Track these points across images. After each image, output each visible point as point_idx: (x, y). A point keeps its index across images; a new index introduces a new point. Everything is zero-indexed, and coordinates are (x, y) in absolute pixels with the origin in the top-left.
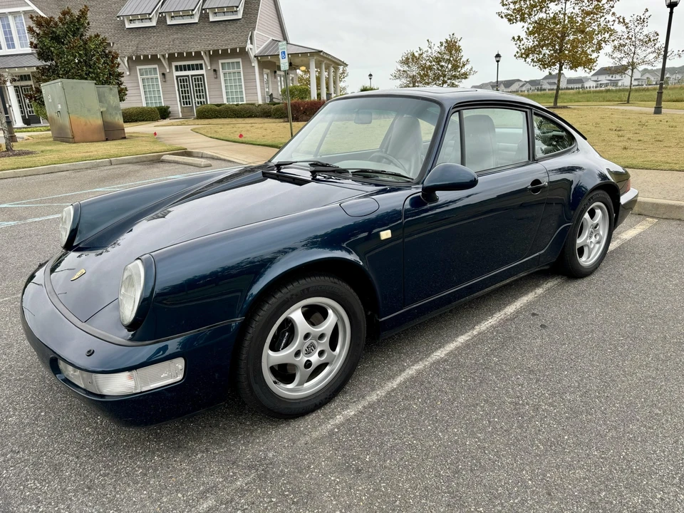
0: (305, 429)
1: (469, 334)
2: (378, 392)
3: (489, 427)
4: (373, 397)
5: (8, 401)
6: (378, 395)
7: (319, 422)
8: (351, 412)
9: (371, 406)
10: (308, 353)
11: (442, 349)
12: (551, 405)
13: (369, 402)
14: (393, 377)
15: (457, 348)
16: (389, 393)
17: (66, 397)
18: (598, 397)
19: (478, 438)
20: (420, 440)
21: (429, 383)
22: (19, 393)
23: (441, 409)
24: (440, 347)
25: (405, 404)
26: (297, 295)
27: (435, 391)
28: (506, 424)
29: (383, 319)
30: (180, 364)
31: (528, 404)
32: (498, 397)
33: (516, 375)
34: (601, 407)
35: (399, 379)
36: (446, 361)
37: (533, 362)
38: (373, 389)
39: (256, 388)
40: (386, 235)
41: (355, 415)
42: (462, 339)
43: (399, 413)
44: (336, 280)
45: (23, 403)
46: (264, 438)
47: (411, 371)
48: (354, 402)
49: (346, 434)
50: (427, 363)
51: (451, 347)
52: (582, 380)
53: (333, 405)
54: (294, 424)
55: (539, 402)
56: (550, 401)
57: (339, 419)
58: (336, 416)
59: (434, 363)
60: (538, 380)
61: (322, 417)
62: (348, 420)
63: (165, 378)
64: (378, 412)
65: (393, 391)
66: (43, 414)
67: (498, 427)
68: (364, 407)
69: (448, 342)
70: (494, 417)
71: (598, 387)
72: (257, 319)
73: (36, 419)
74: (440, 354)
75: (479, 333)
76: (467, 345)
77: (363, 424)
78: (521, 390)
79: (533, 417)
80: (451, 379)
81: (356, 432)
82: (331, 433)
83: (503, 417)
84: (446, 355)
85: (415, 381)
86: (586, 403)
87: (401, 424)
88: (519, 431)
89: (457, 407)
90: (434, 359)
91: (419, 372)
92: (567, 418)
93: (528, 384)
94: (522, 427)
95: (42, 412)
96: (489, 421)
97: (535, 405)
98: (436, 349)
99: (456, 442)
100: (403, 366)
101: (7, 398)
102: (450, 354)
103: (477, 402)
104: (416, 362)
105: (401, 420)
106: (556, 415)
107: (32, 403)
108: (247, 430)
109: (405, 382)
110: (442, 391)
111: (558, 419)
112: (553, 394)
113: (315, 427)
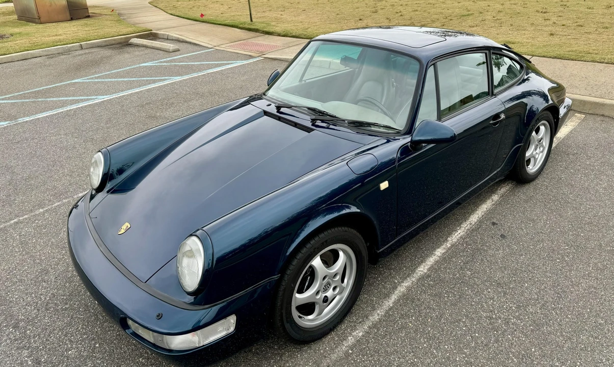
0: (324, 351)
1: (444, 246)
2: (379, 312)
3: (472, 342)
4: (375, 317)
5: (62, 333)
6: (378, 314)
7: (335, 344)
8: (359, 333)
9: (375, 326)
10: (325, 290)
11: (424, 264)
12: (518, 318)
13: (373, 322)
14: (387, 296)
15: (437, 262)
16: (387, 312)
17: (113, 327)
18: (554, 309)
19: (465, 353)
20: (420, 358)
21: (419, 300)
22: (69, 324)
23: (432, 327)
24: (422, 262)
25: (402, 323)
26: (318, 248)
27: (425, 308)
28: (485, 338)
29: (381, 250)
30: (232, 319)
31: (500, 318)
32: (476, 312)
33: (487, 289)
34: (557, 319)
35: (394, 297)
36: (429, 276)
37: (499, 275)
38: (374, 309)
39: (287, 326)
40: (384, 185)
41: (363, 336)
42: (439, 252)
43: (399, 332)
44: (346, 228)
45: (76, 335)
46: (292, 362)
47: (402, 289)
48: (360, 322)
49: (359, 355)
50: (414, 279)
51: (431, 261)
52: (540, 292)
53: (343, 326)
54: (314, 346)
55: (509, 315)
56: (517, 314)
57: (351, 340)
58: (347, 337)
59: (420, 279)
60: (505, 293)
61: (336, 339)
62: (358, 341)
63: (221, 332)
64: (382, 332)
65: (390, 309)
66: (97, 345)
67: (479, 342)
68: (369, 327)
69: (428, 256)
70: (475, 333)
71: (553, 299)
72: (288, 273)
73: (93, 352)
74: (423, 269)
75: (452, 246)
76: (444, 259)
77: (371, 345)
78: (493, 304)
79: (505, 331)
80: (436, 295)
81: (367, 353)
82: (347, 355)
83: (482, 332)
84: (429, 270)
85: (407, 299)
86: (546, 316)
87: (402, 342)
88: (496, 345)
89: (444, 323)
90: (419, 274)
91: (409, 289)
92: (532, 331)
93: (498, 298)
94: (498, 341)
95: (95, 343)
96: (472, 337)
97: (506, 319)
98: (420, 264)
99: (448, 358)
100: (395, 283)
101: (60, 329)
102: (431, 269)
103: (460, 318)
104: (404, 279)
105: (401, 339)
106: (523, 328)
107: (85, 334)
108: (276, 354)
109: (399, 300)
110: (430, 308)
111: (525, 331)
112: (518, 307)
113: (332, 349)
